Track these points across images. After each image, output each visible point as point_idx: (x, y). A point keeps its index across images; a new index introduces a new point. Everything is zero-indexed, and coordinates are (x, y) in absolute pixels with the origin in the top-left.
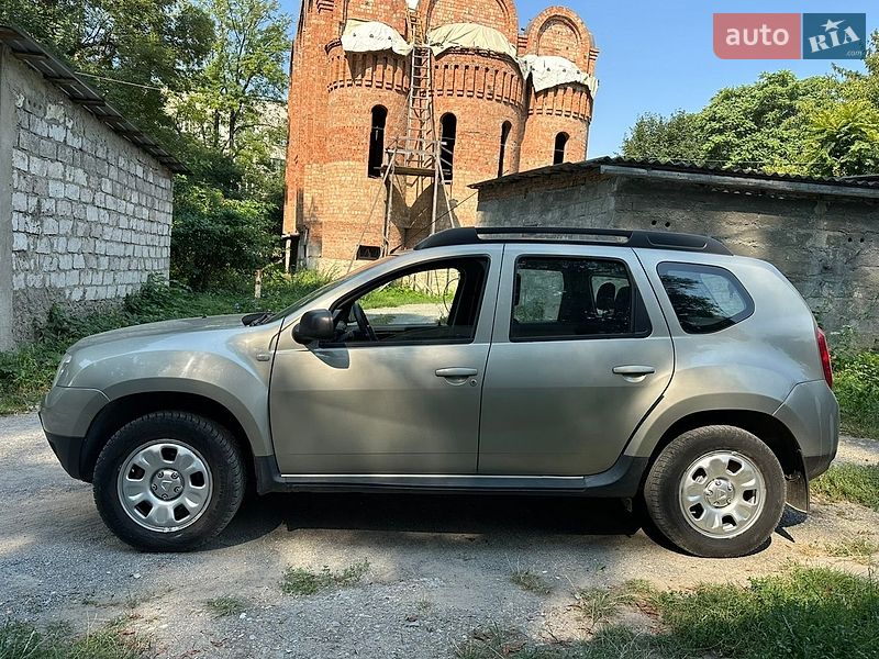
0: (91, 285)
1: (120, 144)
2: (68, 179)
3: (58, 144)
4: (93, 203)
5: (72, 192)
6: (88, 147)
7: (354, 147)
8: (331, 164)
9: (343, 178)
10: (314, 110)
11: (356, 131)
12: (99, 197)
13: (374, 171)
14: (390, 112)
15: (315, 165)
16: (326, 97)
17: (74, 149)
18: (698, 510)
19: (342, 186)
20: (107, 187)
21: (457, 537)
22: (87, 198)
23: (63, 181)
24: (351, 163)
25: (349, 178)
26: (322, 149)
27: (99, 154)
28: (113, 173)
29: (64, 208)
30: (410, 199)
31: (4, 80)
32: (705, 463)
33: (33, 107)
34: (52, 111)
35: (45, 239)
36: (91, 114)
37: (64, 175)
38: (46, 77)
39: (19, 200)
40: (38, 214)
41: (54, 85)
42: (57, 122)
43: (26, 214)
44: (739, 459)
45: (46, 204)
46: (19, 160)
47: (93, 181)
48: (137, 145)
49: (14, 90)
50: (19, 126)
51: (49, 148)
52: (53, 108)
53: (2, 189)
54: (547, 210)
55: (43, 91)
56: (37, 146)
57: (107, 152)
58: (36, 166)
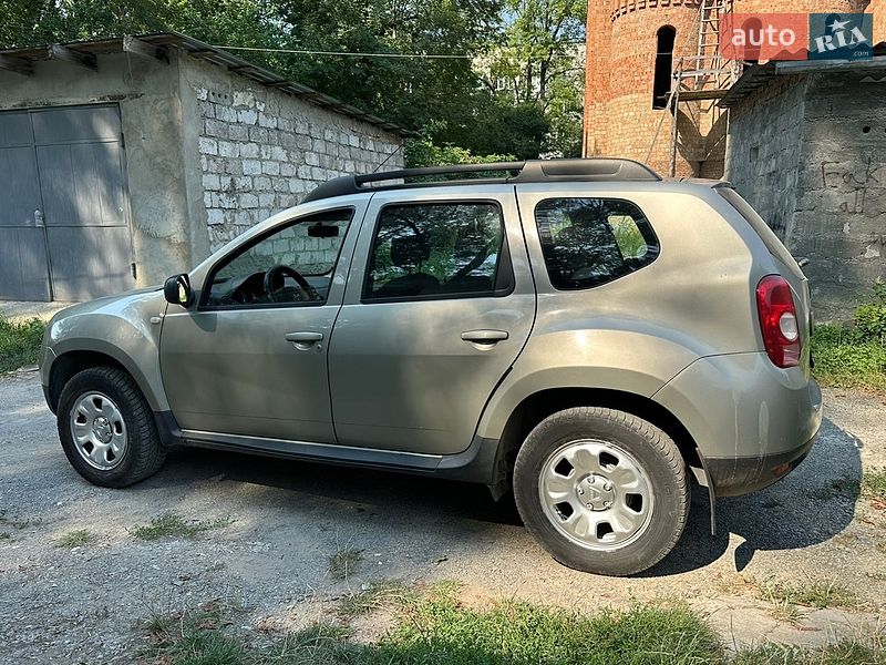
0: (304, 251)
1: (327, 117)
2: (264, 157)
3: (249, 127)
4: (297, 177)
5: (271, 168)
6: (284, 125)
7: (637, 79)
8: (612, 101)
9: (626, 114)
10: (597, 45)
11: (639, 60)
12: (303, 171)
13: (659, 103)
14: (679, 31)
15: (598, 105)
16: (610, 28)
17: (268, 129)
18: (566, 509)
19: (624, 123)
20: (313, 159)
21: (350, 506)
22: (288, 171)
23: (260, 159)
24: (634, 96)
25: (632, 114)
26: (606, 86)
27: (300, 130)
28: (319, 146)
29: (261, 183)
30: (705, 128)
31: (182, 78)
32: (569, 453)
33: (218, 97)
34: (240, 98)
35: (244, 213)
36: (289, 94)
37: (259, 154)
38: (230, 68)
39: (211, 181)
40: (232, 191)
41: (240, 74)
42: (246, 107)
43: (219, 192)
44: (613, 452)
45: (240, 183)
46: (207, 147)
47: (295, 156)
48: (351, 116)
49: (193, 86)
50: (204, 117)
51: (238, 132)
52: (240, 95)
53: (189, 172)
54: (765, 127)
55: (229, 82)
56: (225, 131)
57: (310, 127)
58: (226, 150)
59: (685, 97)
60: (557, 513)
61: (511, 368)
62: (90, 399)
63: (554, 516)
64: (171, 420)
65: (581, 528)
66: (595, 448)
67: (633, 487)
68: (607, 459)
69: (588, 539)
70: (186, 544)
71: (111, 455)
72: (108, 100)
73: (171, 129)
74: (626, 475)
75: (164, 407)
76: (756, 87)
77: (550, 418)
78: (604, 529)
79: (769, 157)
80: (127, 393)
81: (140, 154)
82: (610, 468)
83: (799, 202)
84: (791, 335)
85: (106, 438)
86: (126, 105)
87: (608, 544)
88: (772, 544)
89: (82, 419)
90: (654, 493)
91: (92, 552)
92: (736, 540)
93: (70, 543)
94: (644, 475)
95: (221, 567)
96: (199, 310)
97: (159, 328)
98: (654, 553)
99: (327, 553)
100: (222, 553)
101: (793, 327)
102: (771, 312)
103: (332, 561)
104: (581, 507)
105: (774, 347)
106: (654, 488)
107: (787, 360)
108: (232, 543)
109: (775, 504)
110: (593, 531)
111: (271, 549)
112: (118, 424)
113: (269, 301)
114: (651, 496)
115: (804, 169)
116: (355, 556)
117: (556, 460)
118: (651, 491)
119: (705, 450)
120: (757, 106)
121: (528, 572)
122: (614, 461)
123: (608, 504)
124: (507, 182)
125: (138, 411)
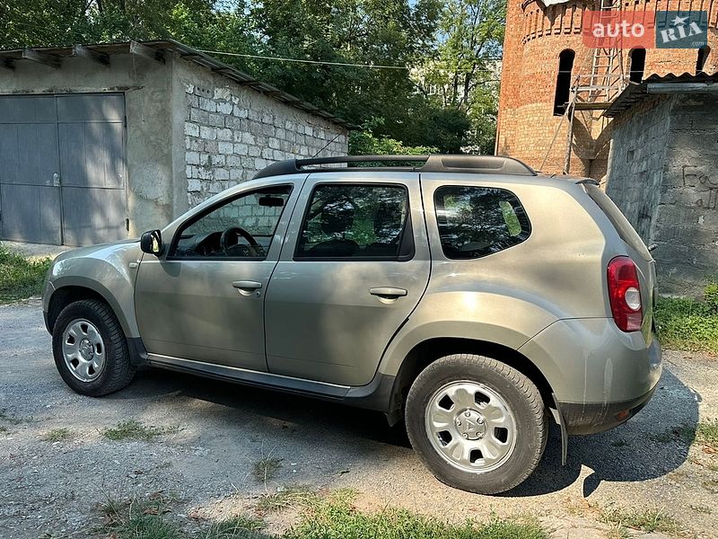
0: (264, 215)
1: (288, 111)
2: (236, 140)
3: (226, 116)
4: (261, 157)
5: (241, 149)
6: (253, 116)
7: (541, 90)
8: (521, 108)
9: (531, 119)
10: (510, 62)
11: (544, 75)
12: (266, 153)
13: (559, 111)
14: (577, 54)
15: (509, 110)
16: (522, 50)
17: (241, 119)
18: (446, 437)
19: (530, 126)
20: (276, 144)
22: (255, 152)
23: (232, 141)
24: (539, 105)
25: (536, 118)
26: (516, 95)
27: (266, 120)
28: (281, 133)
29: (232, 161)
30: (596, 133)
31: (175, 77)
32: (451, 391)
33: (202, 92)
34: (219, 93)
35: (217, 183)
36: (259, 92)
37: (232, 138)
38: (213, 69)
39: (192, 157)
40: (209, 166)
41: (221, 74)
42: (224, 100)
43: (198, 166)
44: (486, 392)
45: (216, 159)
46: (191, 130)
47: (261, 141)
48: (307, 111)
49: (184, 81)
50: (190, 106)
51: (217, 119)
52: (220, 91)
53: (176, 150)
54: (639, 135)
55: (211, 80)
56: (206, 119)
57: (274, 119)
58: (206, 133)
59: (580, 107)
60: (439, 439)
61: (407, 320)
62: (78, 324)
63: (436, 442)
64: (141, 345)
65: (457, 452)
66: (472, 388)
67: (500, 422)
68: (480, 397)
69: (463, 462)
70: (143, 445)
71: (92, 370)
72: (116, 90)
73: (164, 115)
74: (496, 412)
75: (135, 334)
76: (635, 102)
77: (437, 361)
78: (476, 455)
79: (642, 160)
80: (108, 322)
81: (139, 133)
82: (483, 405)
83: (663, 197)
84: (635, 306)
85: (89, 357)
86: (131, 95)
87: (478, 468)
88: (616, 476)
89: (71, 340)
90: (518, 428)
91: (69, 447)
92: (586, 471)
93: (53, 438)
94: (510, 413)
95: (168, 465)
96: (168, 259)
97: (135, 272)
98: (515, 477)
99: (252, 460)
100: (171, 454)
101: (637, 300)
102: (618, 286)
103: (257, 466)
104: (459, 436)
105: (620, 315)
106: (517, 424)
107: (630, 325)
108: (179, 447)
109: (621, 444)
110: (467, 456)
111: (210, 453)
112: (99, 346)
113: (224, 255)
114: (515, 430)
115: (667, 170)
116: (275, 464)
117: (440, 396)
118: (515, 426)
119: (559, 395)
120: (634, 118)
121: (413, 486)
122: (487, 399)
123: (480, 435)
124: (414, 171)
125: (114, 337)
